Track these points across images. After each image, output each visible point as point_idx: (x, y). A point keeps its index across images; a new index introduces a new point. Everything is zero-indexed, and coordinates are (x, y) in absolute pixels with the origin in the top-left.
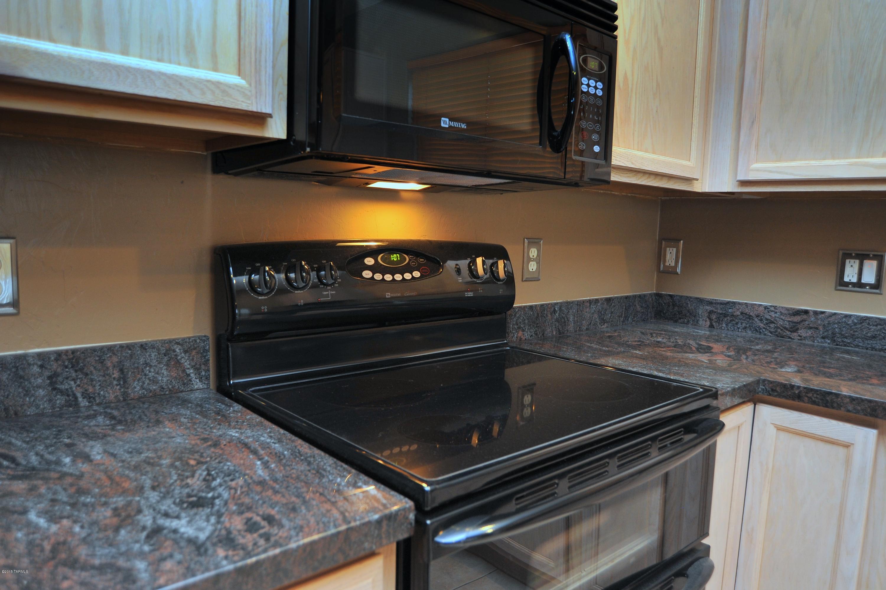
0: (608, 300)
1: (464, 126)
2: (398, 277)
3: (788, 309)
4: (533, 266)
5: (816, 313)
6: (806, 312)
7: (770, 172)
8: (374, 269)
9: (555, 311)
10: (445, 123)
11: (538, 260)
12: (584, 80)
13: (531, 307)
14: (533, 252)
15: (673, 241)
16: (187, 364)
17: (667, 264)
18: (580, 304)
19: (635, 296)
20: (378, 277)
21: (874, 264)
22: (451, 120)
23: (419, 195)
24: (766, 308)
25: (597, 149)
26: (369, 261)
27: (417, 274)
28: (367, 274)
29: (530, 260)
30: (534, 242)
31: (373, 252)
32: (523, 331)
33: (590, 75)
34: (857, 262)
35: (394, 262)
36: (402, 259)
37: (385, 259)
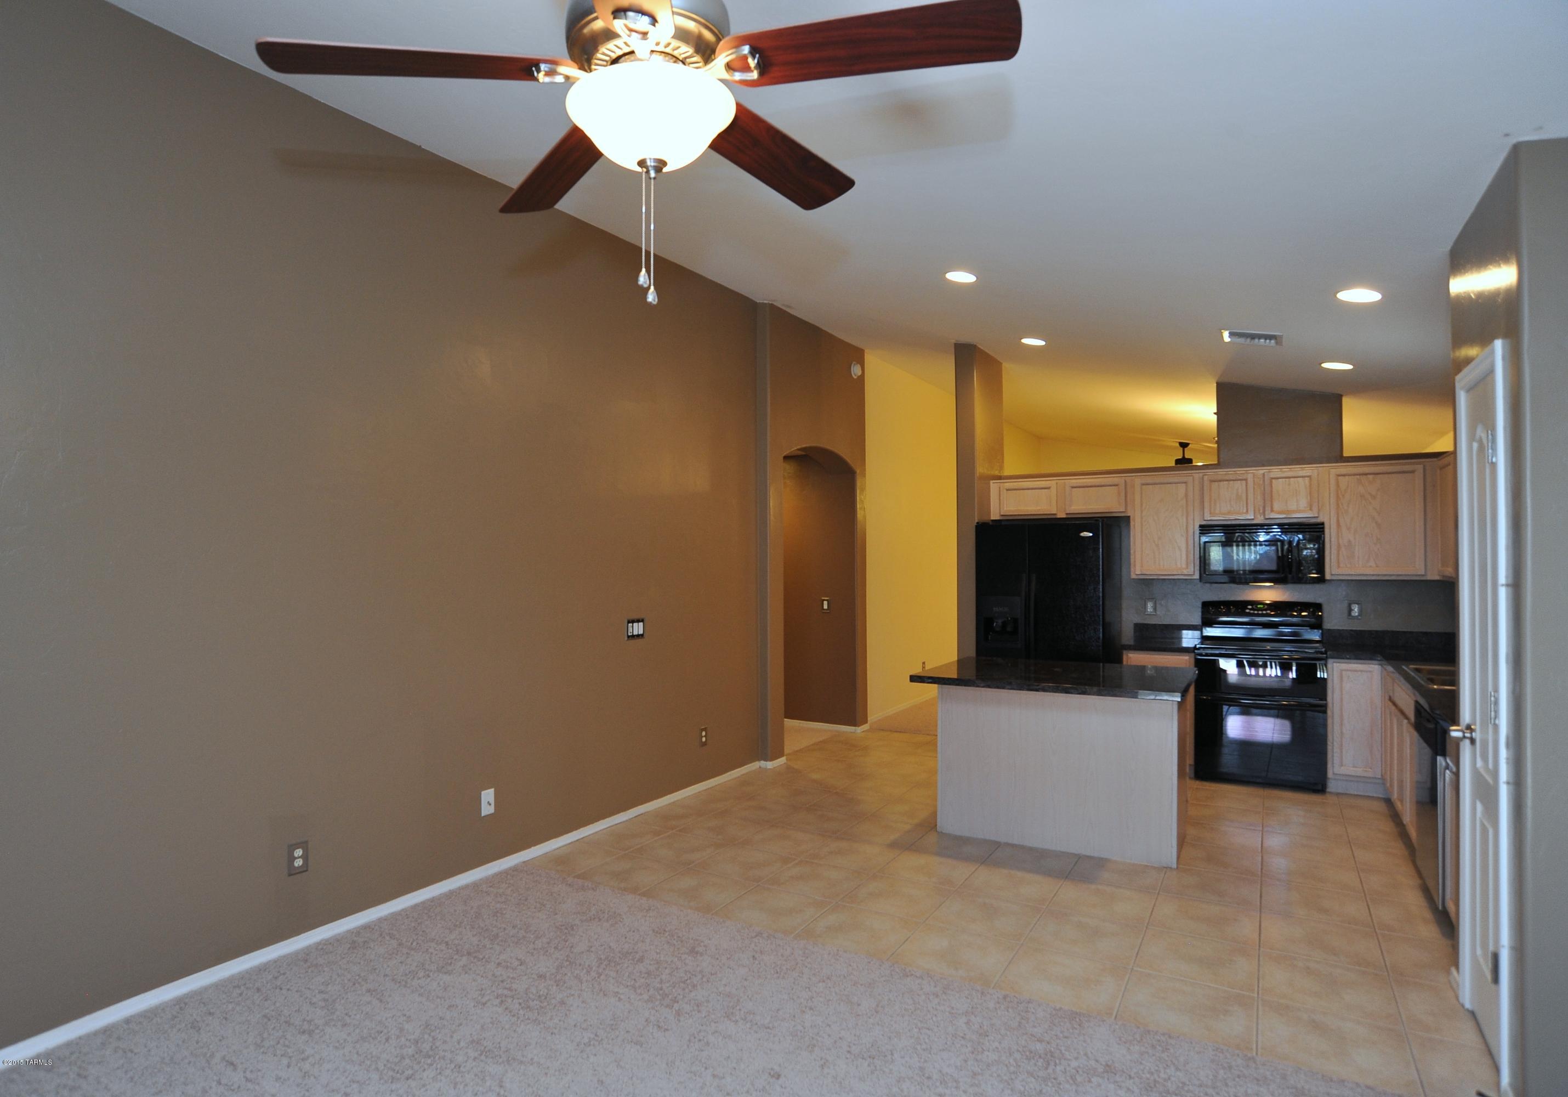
1: (1248, 572)
2: (1260, 612)
4: (1355, 613)
9: (1372, 634)
10: (1241, 572)
12: (1305, 551)
14: (1355, 607)
18: (1396, 633)
20: (1252, 612)
22: (1243, 571)
25: (1317, 570)
26: (1250, 607)
28: (1248, 611)
29: (1351, 610)
30: (1354, 602)
32: (1346, 640)
33: (1308, 549)
35: (1260, 608)
36: (1264, 607)
37: (1256, 607)
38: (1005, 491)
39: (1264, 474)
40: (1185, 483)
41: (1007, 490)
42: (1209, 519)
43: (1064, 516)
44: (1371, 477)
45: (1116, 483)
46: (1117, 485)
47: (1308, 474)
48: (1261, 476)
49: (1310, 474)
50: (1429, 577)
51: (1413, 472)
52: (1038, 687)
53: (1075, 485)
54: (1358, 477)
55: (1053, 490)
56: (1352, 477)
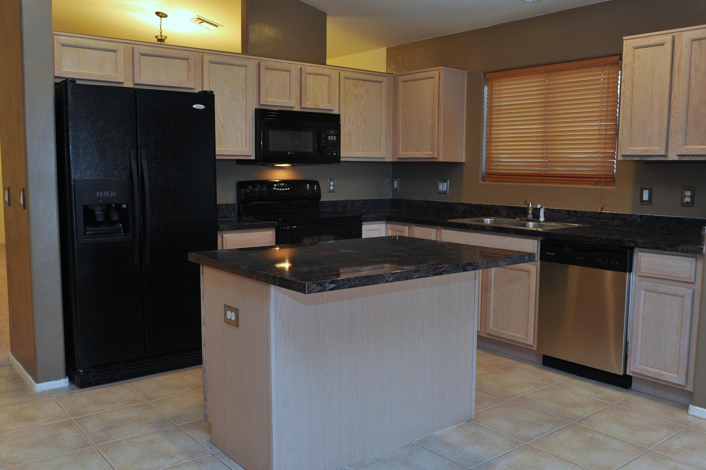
0: (366, 200)
1: (294, 153)
2: (283, 189)
3: (426, 201)
4: (332, 188)
5: (432, 201)
6: (430, 201)
7: (404, 155)
8: (276, 187)
9: (341, 203)
10: (289, 153)
11: (333, 186)
12: (329, 137)
13: (331, 201)
14: (332, 183)
15: (396, 178)
16: (231, 210)
17: (395, 187)
18: (353, 201)
19: (380, 199)
20: (278, 189)
21: (446, 184)
22: (290, 152)
23: (290, 167)
24: (421, 201)
25: (335, 154)
26: (275, 185)
27: (289, 189)
28: (275, 188)
29: (330, 186)
30: (332, 180)
31: (276, 183)
32: (328, 208)
33: (331, 135)
34: (442, 183)
35: (282, 186)
36: (285, 185)
37: (279, 185)
38: (60, 46)
39: (301, 68)
40: (246, 66)
41: (63, 45)
42: (264, 104)
43: (132, 86)
44: (361, 82)
45: (186, 57)
46: (187, 59)
47: (329, 74)
48: (299, 70)
49: (330, 74)
50: (387, 160)
51: (381, 82)
52: (441, 270)
53: (145, 52)
54: (355, 80)
55: (121, 55)
56: (352, 80)
